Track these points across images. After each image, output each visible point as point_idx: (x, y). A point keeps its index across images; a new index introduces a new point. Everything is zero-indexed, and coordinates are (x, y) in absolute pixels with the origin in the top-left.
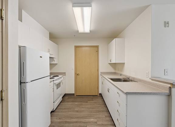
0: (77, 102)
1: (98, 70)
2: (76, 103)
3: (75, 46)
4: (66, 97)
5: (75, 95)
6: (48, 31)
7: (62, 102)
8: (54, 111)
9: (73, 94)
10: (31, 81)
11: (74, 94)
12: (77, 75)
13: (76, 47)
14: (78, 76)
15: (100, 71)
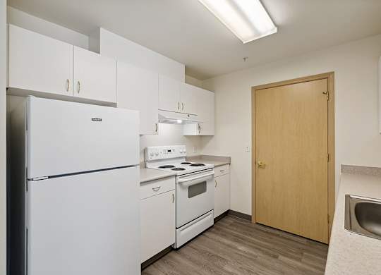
0: (244, 245)
1: (330, 158)
2: (242, 248)
3: (253, 88)
4: (230, 220)
5: (253, 221)
6: (182, 63)
7: (213, 230)
8: (177, 249)
9: (248, 218)
10: (49, 177)
11: (250, 216)
12: (257, 166)
13: (256, 90)
14: (260, 171)
15: (340, 160)
